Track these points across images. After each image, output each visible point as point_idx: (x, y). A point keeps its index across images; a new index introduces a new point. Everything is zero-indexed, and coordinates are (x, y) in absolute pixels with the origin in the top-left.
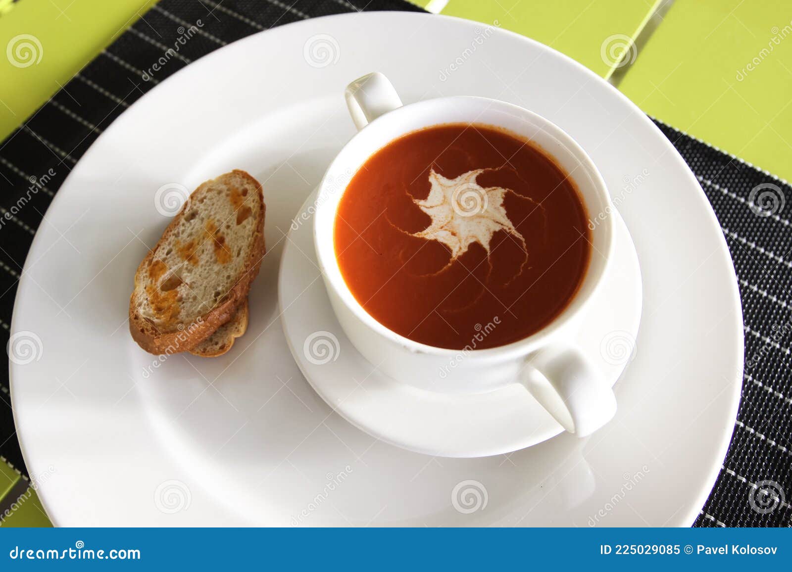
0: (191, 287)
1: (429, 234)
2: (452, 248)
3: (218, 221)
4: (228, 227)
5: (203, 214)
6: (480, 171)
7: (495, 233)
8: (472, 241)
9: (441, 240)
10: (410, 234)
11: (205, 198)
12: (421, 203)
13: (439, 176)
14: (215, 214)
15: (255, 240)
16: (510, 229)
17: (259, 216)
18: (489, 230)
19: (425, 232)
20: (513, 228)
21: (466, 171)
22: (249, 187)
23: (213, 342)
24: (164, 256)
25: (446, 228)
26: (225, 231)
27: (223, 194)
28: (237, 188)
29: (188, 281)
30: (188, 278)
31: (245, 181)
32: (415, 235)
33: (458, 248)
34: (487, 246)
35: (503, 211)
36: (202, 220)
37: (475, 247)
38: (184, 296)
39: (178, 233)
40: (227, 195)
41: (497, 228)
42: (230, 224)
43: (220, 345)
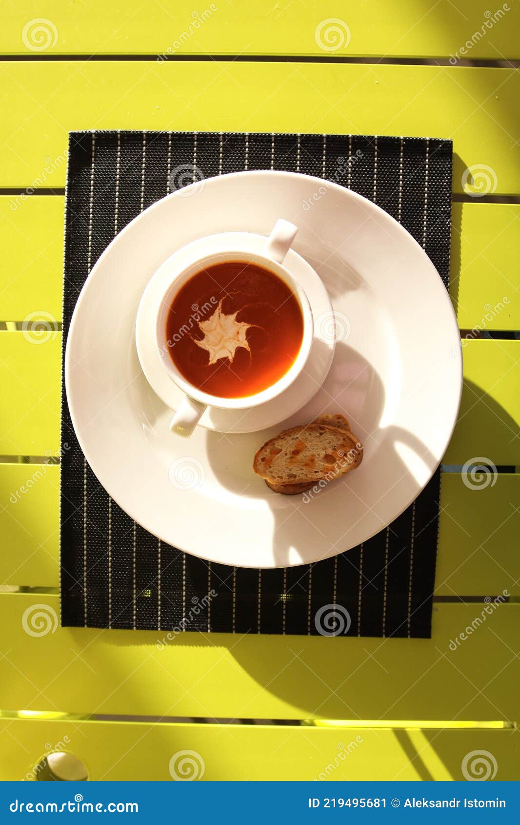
0: (326, 448)
1: (245, 344)
2: (246, 330)
3: (286, 462)
4: (286, 454)
5: (287, 471)
6: (196, 341)
7: (226, 315)
8: (237, 323)
9: (245, 337)
10: (251, 353)
11: (279, 477)
12: (231, 358)
13: (210, 359)
14: (283, 466)
15: (285, 435)
16: (219, 309)
17: (272, 442)
18: (226, 318)
19: (244, 347)
20: (218, 308)
21: (200, 347)
22: (260, 459)
23: (339, 424)
24: (320, 473)
25: (237, 339)
26: (288, 454)
27: (271, 470)
28: (264, 465)
29: (324, 452)
30: (323, 453)
31: (258, 463)
32: (249, 350)
33: (244, 327)
34: (235, 314)
35: (212, 318)
36: (290, 470)
37: (239, 320)
38: (331, 448)
39: (304, 476)
40: (270, 467)
41: (223, 315)
42: (284, 455)
43: (339, 420)
